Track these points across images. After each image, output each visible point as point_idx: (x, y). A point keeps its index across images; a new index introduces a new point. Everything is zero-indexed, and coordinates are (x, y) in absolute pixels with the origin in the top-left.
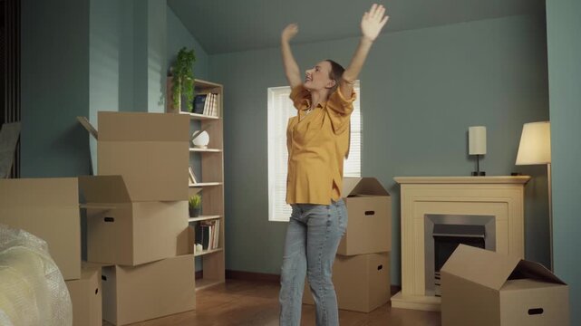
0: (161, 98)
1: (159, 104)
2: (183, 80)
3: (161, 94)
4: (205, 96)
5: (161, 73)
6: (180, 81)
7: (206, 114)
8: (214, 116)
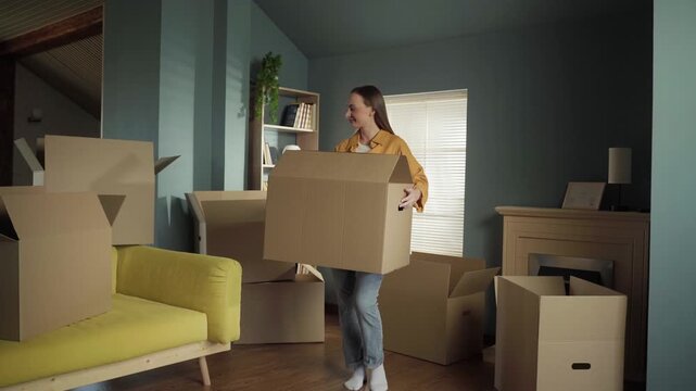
0: (242, 110)
1: (239, 115)
2: (267, 88)
3: (242, 105)
4: (298, 106)
5: (243, 81)
6: (264, 90)
7: (297, 127)
8: (307, 129)
